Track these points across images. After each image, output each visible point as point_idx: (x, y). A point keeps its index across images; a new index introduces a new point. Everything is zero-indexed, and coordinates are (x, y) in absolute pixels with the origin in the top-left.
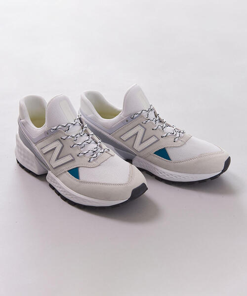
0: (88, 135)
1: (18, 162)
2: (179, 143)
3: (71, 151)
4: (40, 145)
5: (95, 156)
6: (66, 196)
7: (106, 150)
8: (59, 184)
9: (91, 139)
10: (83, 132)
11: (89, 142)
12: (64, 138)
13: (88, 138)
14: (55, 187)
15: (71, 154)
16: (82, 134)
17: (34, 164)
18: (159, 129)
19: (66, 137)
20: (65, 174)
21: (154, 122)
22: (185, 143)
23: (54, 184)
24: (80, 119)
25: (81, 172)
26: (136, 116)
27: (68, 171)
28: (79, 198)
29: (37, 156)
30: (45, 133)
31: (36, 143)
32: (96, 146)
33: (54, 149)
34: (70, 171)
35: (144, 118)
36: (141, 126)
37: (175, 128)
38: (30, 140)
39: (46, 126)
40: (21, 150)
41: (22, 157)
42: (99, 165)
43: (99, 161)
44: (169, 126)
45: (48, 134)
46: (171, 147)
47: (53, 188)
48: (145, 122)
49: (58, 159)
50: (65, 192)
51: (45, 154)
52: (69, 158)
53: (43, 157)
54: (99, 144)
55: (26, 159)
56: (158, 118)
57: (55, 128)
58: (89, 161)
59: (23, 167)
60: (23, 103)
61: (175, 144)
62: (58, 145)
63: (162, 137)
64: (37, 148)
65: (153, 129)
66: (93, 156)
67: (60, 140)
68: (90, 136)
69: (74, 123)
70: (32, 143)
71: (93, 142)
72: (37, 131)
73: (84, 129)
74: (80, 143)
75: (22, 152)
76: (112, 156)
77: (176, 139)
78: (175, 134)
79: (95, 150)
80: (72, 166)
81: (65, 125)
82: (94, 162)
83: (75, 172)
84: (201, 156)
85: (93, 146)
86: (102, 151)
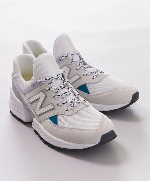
0: (68, 88)
1: (11, 112)
2: (97, 80)
3: (53, 101)
4: (28, 96)
5: (72, 105)
6: (47, 140)
7: (82, 101)
8: (41, 129)
9: (70, 92)
10: (64, 86)
11: (68, 94)
12: (47, 89)
13: (67, 91)
14: (39, 132)
15: (52, 104)
16: (62, 87)
17: (23, 113)
18: (82, 69)
19: (49, 89)
20: (46, 121)
21: (78, 64)
22: (101, 80)
23: (38, 129)
24: (62, 74)
25: (60, 119)
26: (63, 58)
27: (49, 118)
28: (57, 141)
29: (25, 105)
30: (32, 85)
31: (24, 95)
32: (74, 97)
33: (38, 99)
34: (51, 118)
35: (69, 60)
36: (68, 66)
37: (95, 69)
38: (20, 91)
39: (33, 80)
40: (13, 100)
41: (14, 107)
42: (75, 114)
43: (75, 110)
44: (91, 67)
45: (34, 86)
46: (90, 83)
47: (37, 134)
48: (70, 63)
49: (41, 107)
50: (45, 136)
51: (31, 103)
52: (51, 107)
53: (29, 106)
54: (77, 96)
55: (17, 109)
56: (82, 61)
57: (40, 81)
58: (67, 110)
59: (14, 116)
60: (16, 61)
61: (94, 81)
62: (42, 96)
63: (84, 75)
64: (25, 98)
65: (77, 69)
66: (71, 106)
67: (44, 91)
68: (70, 89)
69: (56, 77)
70: (21, 94)
71: (72, 94)
72: (26, 84)
73: (65, 83)
74: (60, 95)
75: (14, 103)
76: (87, 106)
77: (94, 77)
78: (94, 73)
79: (73, 101)
80: (52, 114)
81: (48, 79)
82: (71, 111)
83: (54, 119)
84: (113, 90)
85: (71, 97)
86: (79, 102)
